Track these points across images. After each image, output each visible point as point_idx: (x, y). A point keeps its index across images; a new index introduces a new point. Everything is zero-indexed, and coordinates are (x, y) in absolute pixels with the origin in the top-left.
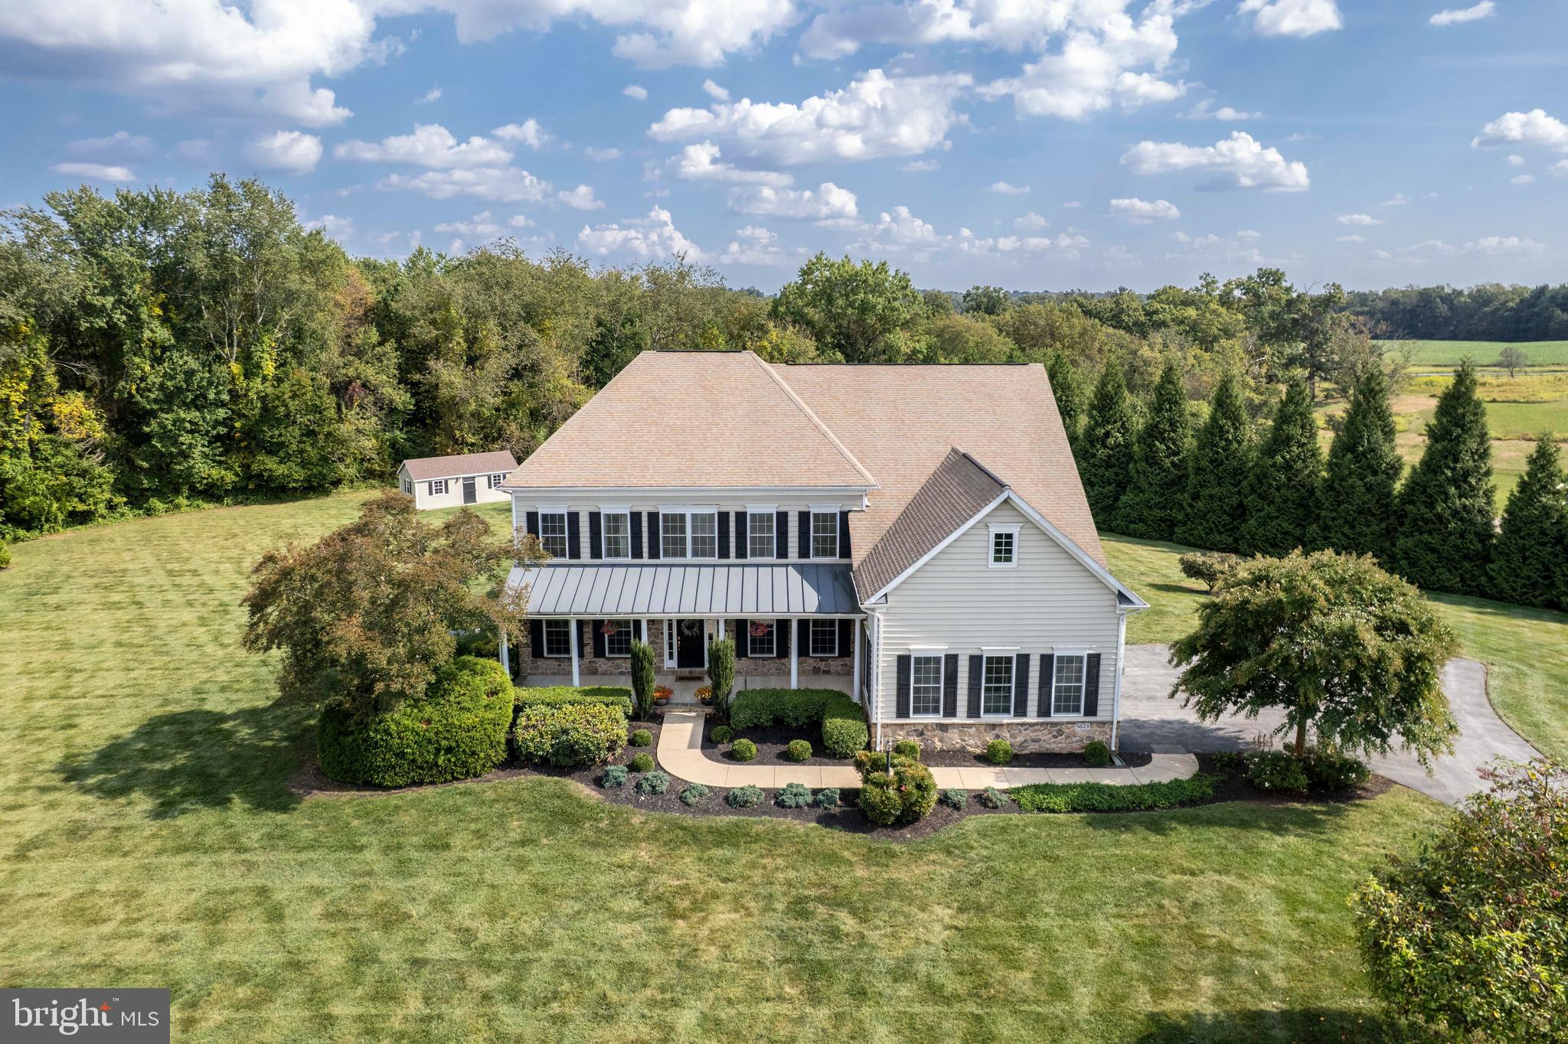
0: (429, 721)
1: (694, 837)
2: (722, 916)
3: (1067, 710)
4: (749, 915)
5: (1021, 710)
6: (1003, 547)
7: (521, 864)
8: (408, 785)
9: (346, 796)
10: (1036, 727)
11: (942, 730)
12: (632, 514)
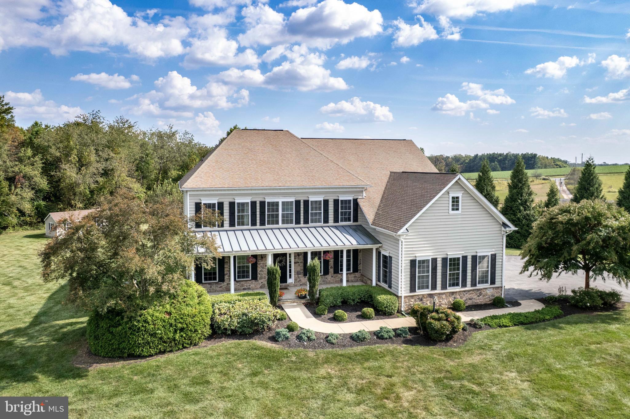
0: (170, 314)
3: (483, 282)
5: (464, 285)
6: (455, 203)
8: (157, 353)
10: (471, 292)
11: (430, 297)
12: (252, 202)
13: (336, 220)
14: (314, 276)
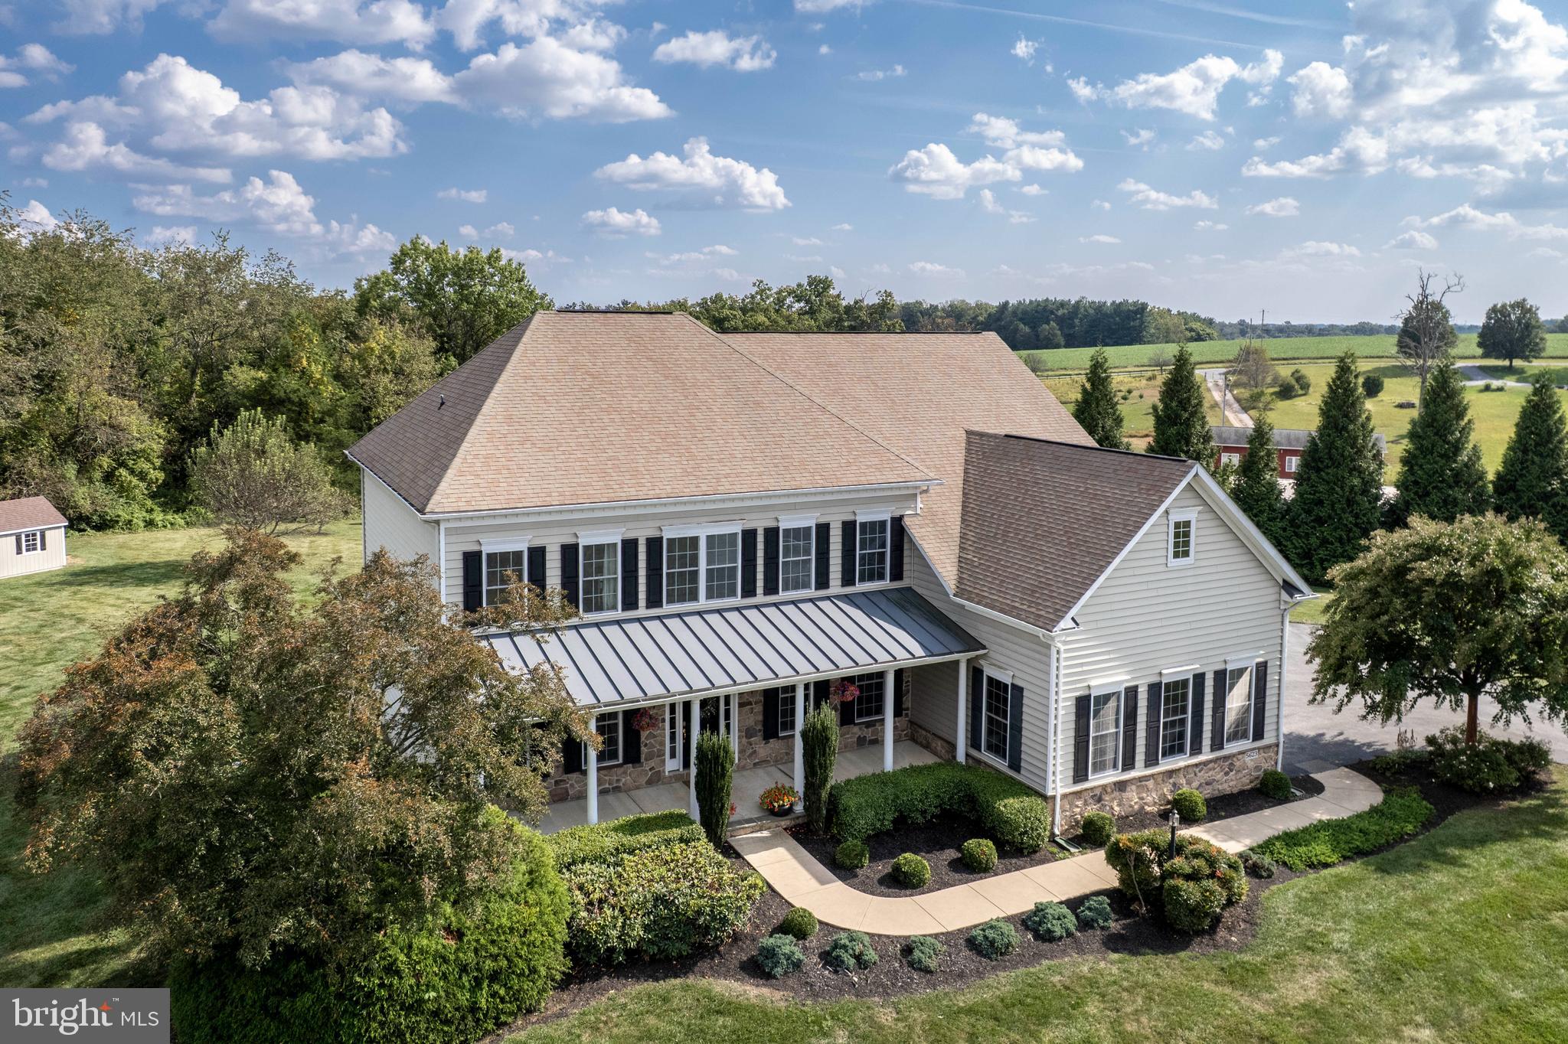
3: (1238, 737)
5: (1197, 747)
6: (1182, 538)
10: (1211, 765)
11: (1120, 790)
12: (625, 542)
13: (848, 580)
14: (824, 755)
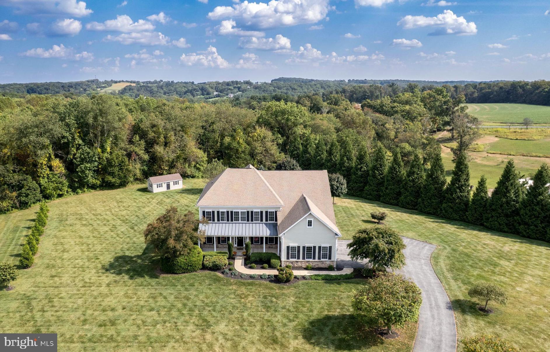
0: (186, 260)
1: (244, 284)
2: (250, 298)
3: (324, 258)
4: (256, 298)
5: (314, 258)
6: (310, 223)
7: (210, 289)
8: (182, 273)
9: (169, 275)
10: (318, 262)
11: (297, 262)
12: (227, 212)
13: (267, 220)
